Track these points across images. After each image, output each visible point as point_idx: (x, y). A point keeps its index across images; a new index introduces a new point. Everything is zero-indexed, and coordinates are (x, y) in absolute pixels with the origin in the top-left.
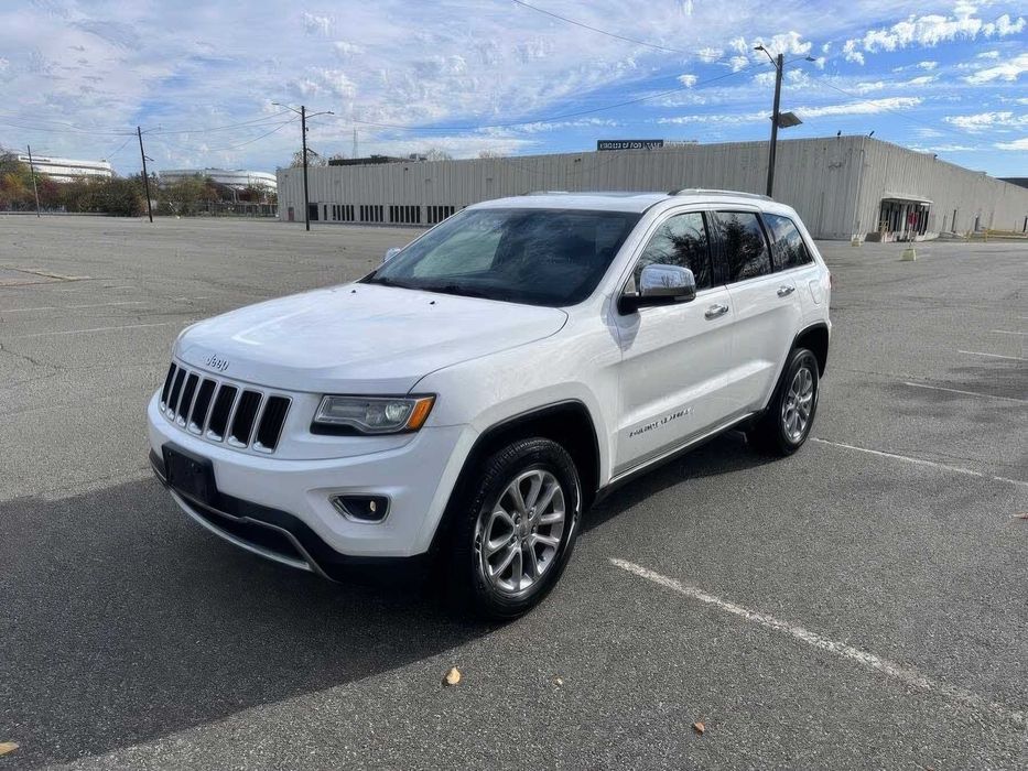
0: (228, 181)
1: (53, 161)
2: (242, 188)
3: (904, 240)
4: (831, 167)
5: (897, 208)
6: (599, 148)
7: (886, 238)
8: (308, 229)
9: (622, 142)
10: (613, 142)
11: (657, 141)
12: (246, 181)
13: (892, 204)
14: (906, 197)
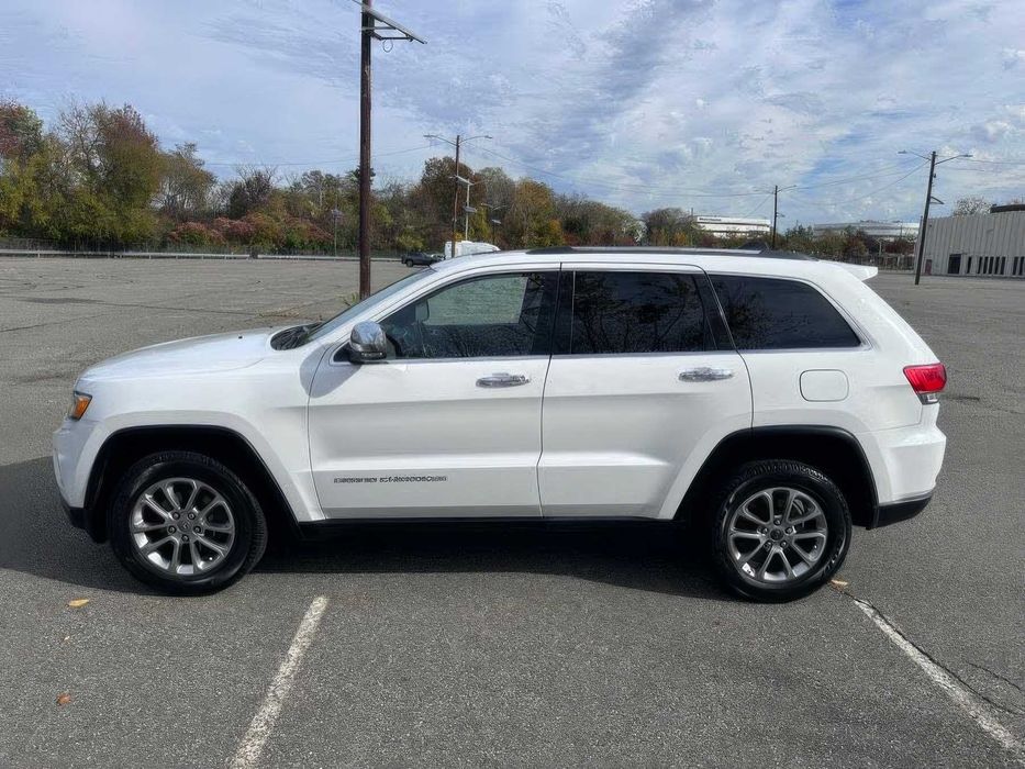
0: (881, 232)
1: (724, 220)
2: (892, 240)
8: (917, 283)
12: (897, 233)
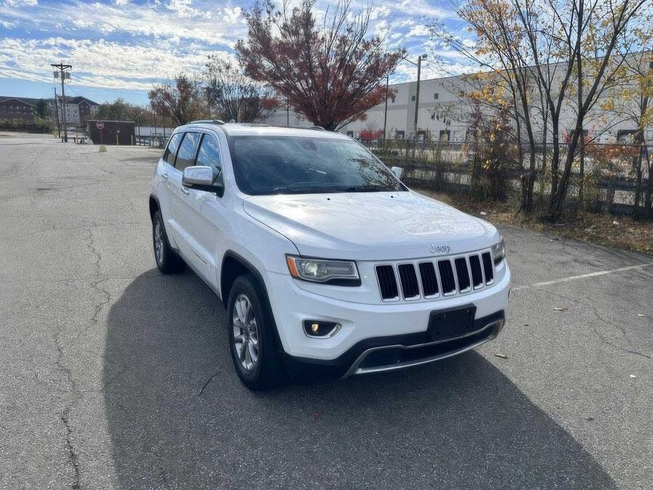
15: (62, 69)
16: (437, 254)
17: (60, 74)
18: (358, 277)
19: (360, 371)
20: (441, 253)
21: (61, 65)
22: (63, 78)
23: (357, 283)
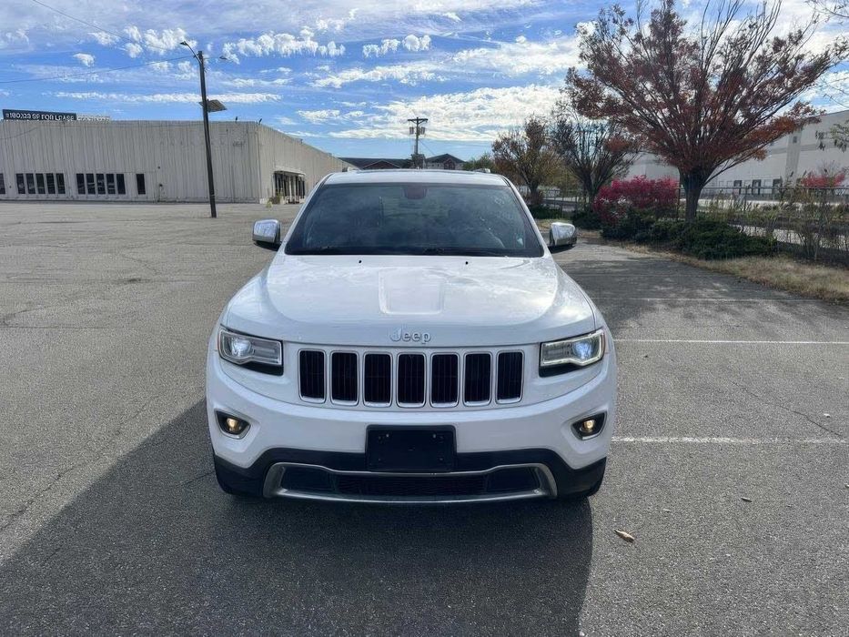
3: (293, 203)
4: (235, 144)
5: (284, 178)
6: (5, 118)
7: (283, 201)
9: (31, 113)
10: (20, 112)
11: (70, 115)
13: (282, 175)
14: (288, 170)
15: (418, 123)
16: (401, 343)
17: (415, 130)
18: (280, 363)
19: (283, 492)
20: (411, 343)
21: (418, 120)
22: (418, 134)
23: (277, 371)
